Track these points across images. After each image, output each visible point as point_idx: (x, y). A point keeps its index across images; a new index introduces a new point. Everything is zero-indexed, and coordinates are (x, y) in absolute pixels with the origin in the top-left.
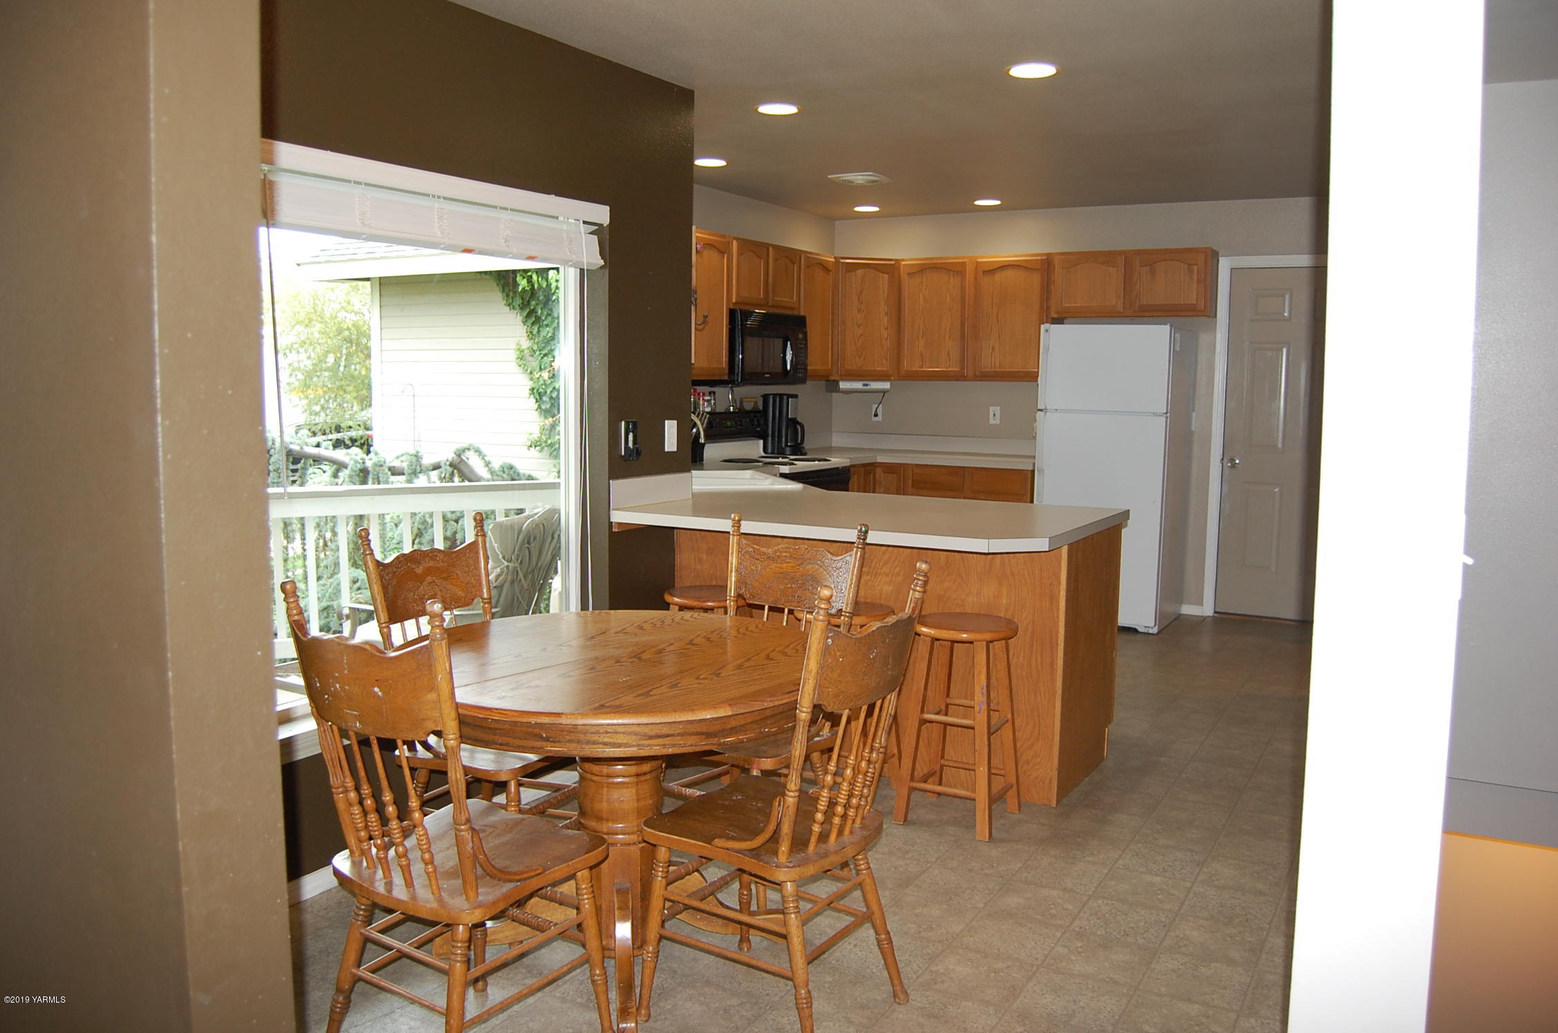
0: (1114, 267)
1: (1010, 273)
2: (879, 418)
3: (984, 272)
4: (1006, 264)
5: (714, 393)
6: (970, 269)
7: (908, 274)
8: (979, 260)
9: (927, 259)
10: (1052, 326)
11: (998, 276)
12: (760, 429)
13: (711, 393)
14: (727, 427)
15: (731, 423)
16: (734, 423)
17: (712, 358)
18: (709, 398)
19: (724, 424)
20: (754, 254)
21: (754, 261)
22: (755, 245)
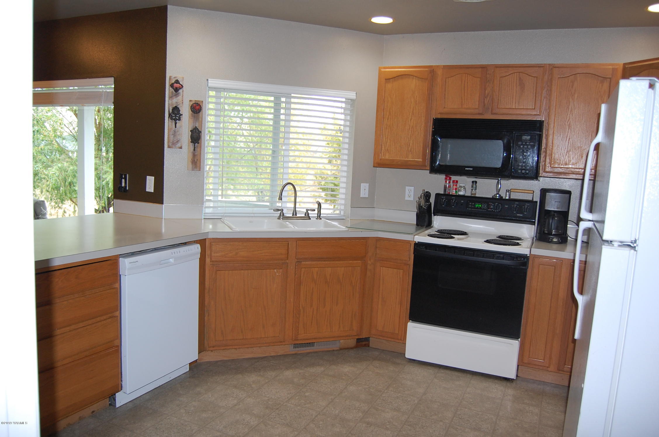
12: (522, 215)
13: (473, 182)
14: (475, 208)
15: (481, 206)
16: (485, 206)
17: (407, 153)
18: (464, 185)
19: (471, 205)
20: (469, 75)
21: (468, 81)
22: (469, 68)
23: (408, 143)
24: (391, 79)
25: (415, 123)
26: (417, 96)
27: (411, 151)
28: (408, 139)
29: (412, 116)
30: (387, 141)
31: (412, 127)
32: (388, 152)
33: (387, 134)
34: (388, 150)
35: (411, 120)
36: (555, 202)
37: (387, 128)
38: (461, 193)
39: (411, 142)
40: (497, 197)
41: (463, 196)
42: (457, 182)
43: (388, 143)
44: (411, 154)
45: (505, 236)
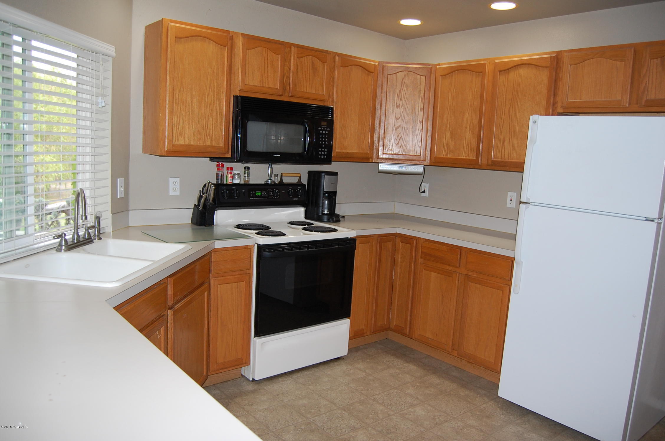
0: (622, 61)
1: (523, 72)
2: (426, 195)
3: (500, 71)
4: (519, 63)
5: (249, 168)
6: (489, 69)
7: (441, 76)
8: (496, 61)
9: (455, 63)
10: (540, 117)
11: (512, 75)
12: (297, 199)
13: (245, 168)
14: (256, 196)
15: (262, 194)
16: (265, 193)
17: (205, 137)
18: (239, 172)
19: (252, 194)
20: (268, 50)
21: (268, 56)
22: (269, 42)
23: (206, 124)
24: (183, 39)
25: (213, 100)
26: (214, 67)
27: (209, 135)
28: (206, 119)
29: (209, 90)
30: (179, 121)
31: (210, 104)
32: (181, 136)
33: (179, 111)
34: (180, 132)
35: (208, 95)
36: (332, 183)
37: (178, 103)
38: (236, 181)
39: (209, 123)
40: (270, 183)
41: (239, 185)
42: (232, 169)
43: (181, 124)
44: (210, 138)
45: (295, 221)
